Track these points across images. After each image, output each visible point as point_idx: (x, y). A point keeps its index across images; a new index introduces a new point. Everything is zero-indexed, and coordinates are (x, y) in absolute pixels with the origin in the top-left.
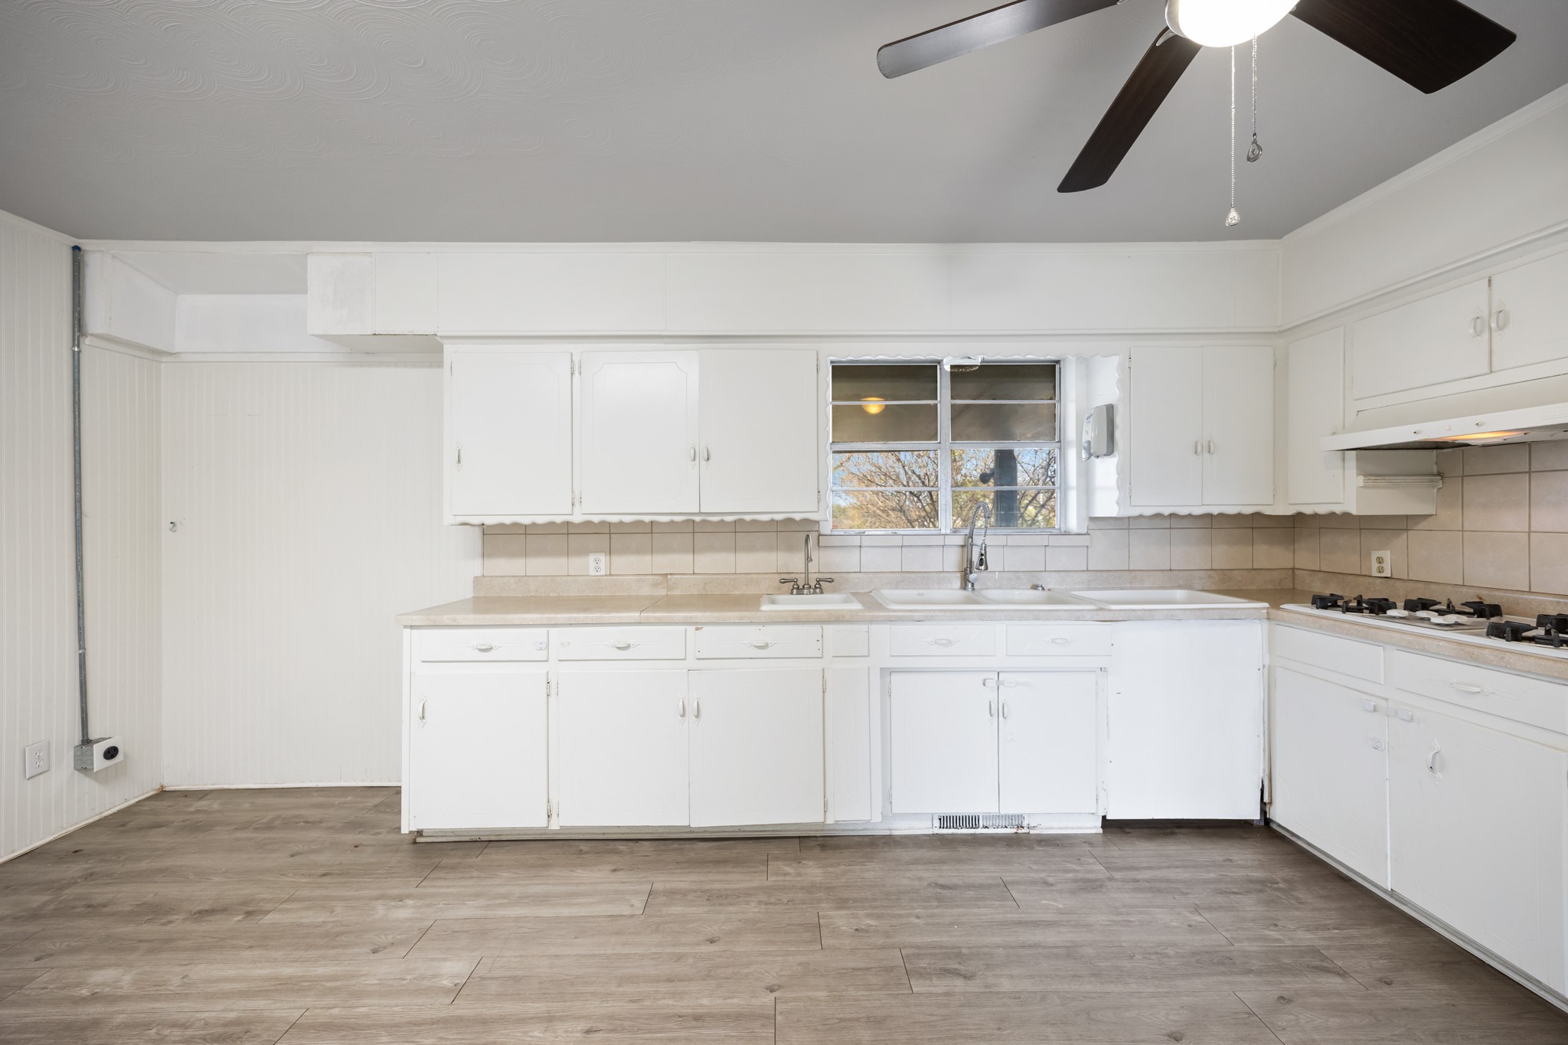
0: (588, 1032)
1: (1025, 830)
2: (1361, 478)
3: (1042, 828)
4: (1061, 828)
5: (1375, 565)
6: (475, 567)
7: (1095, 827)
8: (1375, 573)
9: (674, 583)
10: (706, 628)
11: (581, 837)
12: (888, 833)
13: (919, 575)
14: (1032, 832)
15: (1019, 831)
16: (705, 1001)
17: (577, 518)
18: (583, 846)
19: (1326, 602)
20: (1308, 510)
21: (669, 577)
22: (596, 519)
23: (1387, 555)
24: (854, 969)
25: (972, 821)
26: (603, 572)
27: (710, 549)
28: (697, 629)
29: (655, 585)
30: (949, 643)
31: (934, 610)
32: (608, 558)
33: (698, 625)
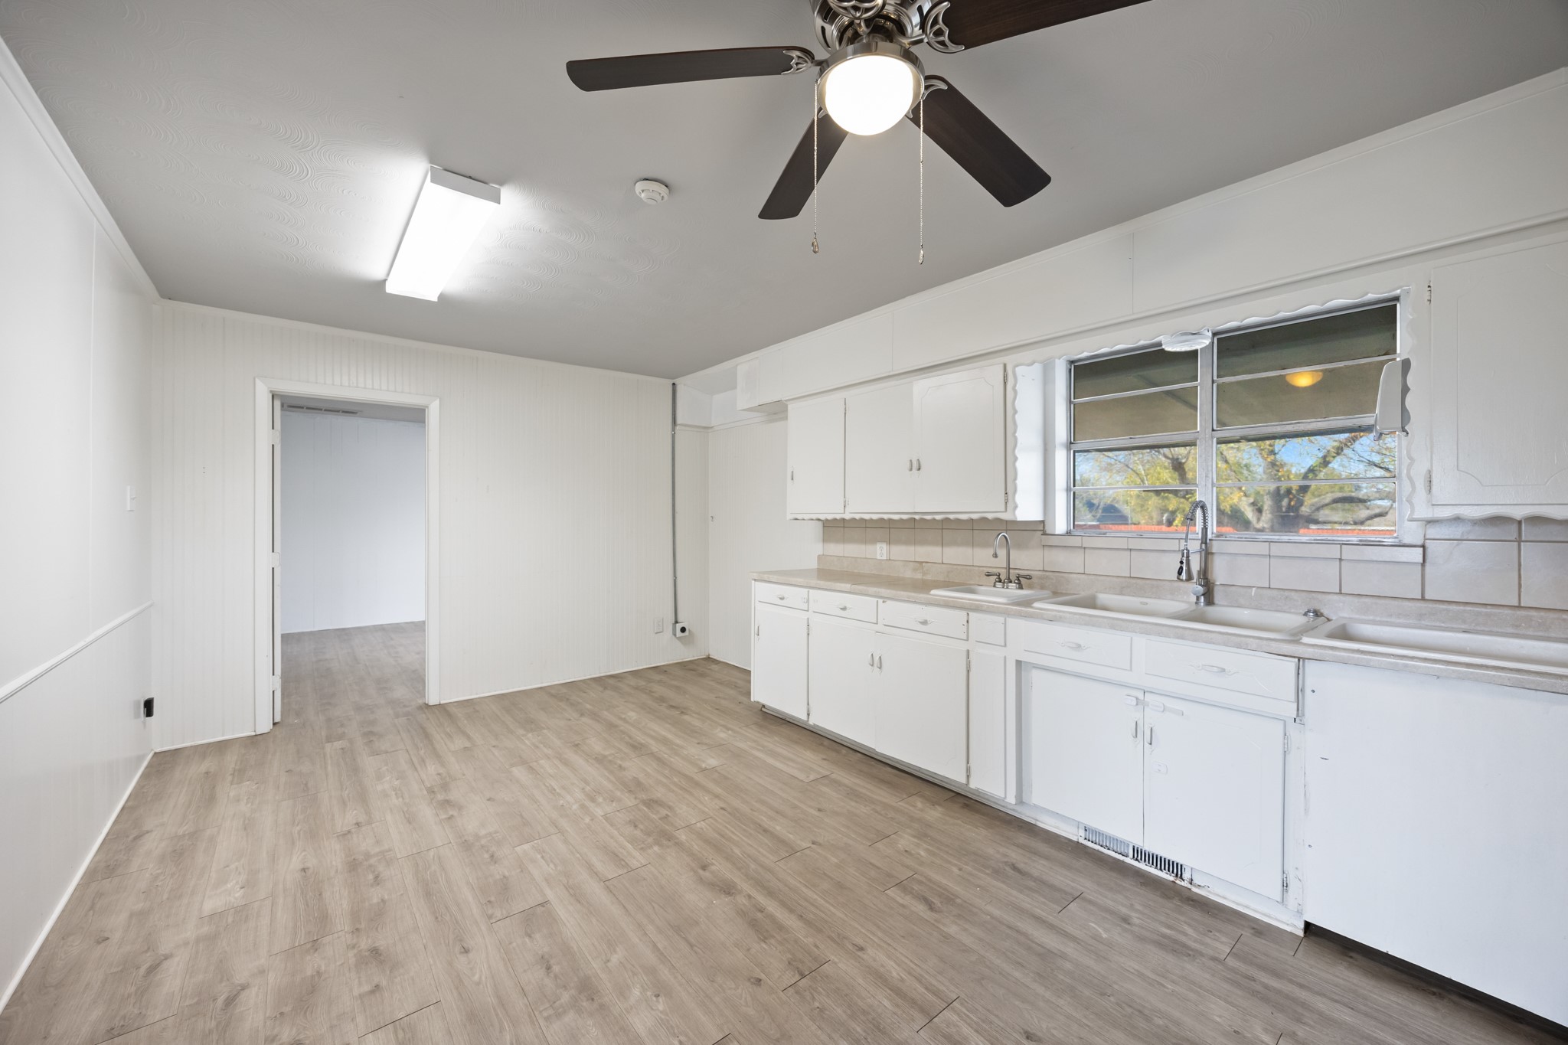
0: (722, 808)
1: (1185, 884)
3: (1209, 892)
4: (1238, 904)
6: (818, 548)
10: (889, 602)
11: (830, 737)
12: (1033, 822)
13: (1148, 582)
14: (1194, 889)
15: (1178, 882)
16: (778, 828)
17: (847, 516)
18: (826, 742)
21: (925, 564)
22: (857, 517)
24: (871, 863)
26: (885, 558)
27: (954, 543)
28: (883, 602)
29: (915, 570)
30: (1079, 647)
31: (1064, 612)
32: (888, 546)
33: (885, 599)
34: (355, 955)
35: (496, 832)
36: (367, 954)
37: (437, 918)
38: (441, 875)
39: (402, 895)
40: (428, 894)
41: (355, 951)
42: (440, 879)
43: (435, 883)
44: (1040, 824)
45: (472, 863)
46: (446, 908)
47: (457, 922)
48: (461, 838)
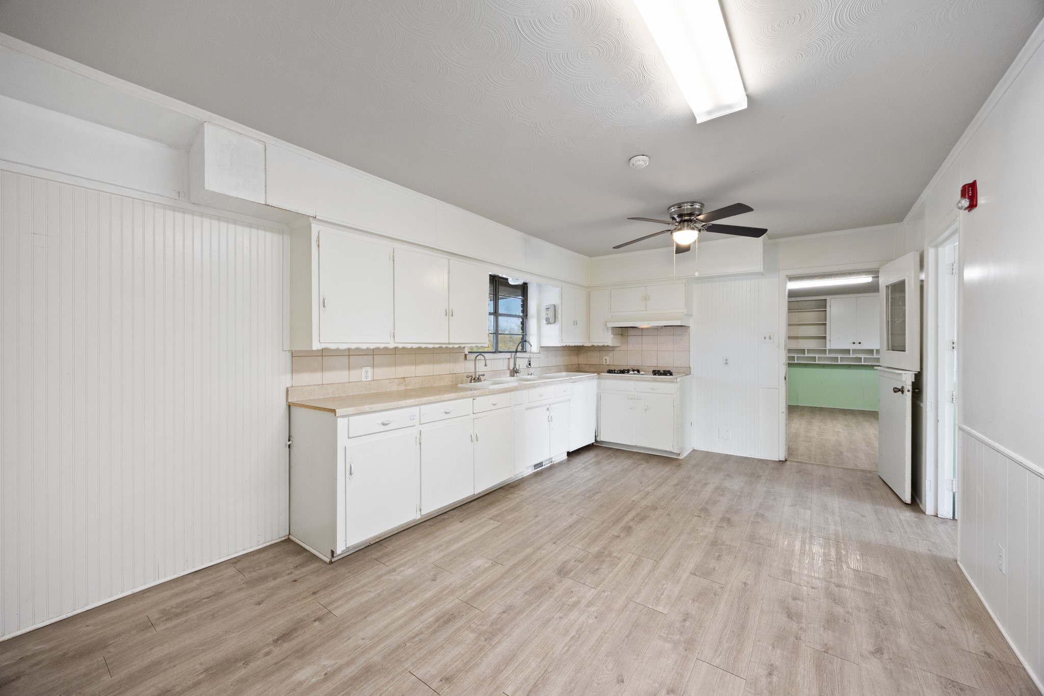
1: (553, 463)
2: (612, 335)
3: (556, 461)
4: (560, 459)
5: (604, 361)
7: (565, 457)
8: (604, 364)
9: (408, 383)
12: (521, 477)
14: (555, 463)
17: (392, 345)
19: (610, 372)
20: (596, 344)
21: (406, 379)
22: (401, 346)
23: (608, 358)
25: (540, 464)
26: (369, 379)
27: (422, 362)
28: (474, 399)
29: (399, 384)
32: (372, 370)
33: (476, 397)
34: (802, 623)
35: (661, 637)
36: (794, 618)
37: (748, 608)
38: (725, 635)
39: (759, 641)
40: (743, 627)
41: (801, 625)
42: (728, 632)
43: (733, 631)
44: (524, 476)
45: (701, 626)
46: (739, 610)
47: (739, 598)
48: (687, 656)
